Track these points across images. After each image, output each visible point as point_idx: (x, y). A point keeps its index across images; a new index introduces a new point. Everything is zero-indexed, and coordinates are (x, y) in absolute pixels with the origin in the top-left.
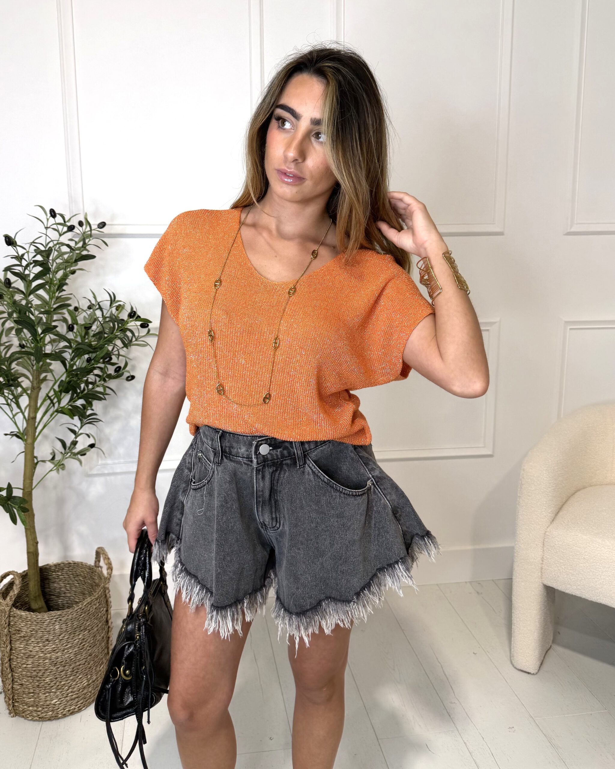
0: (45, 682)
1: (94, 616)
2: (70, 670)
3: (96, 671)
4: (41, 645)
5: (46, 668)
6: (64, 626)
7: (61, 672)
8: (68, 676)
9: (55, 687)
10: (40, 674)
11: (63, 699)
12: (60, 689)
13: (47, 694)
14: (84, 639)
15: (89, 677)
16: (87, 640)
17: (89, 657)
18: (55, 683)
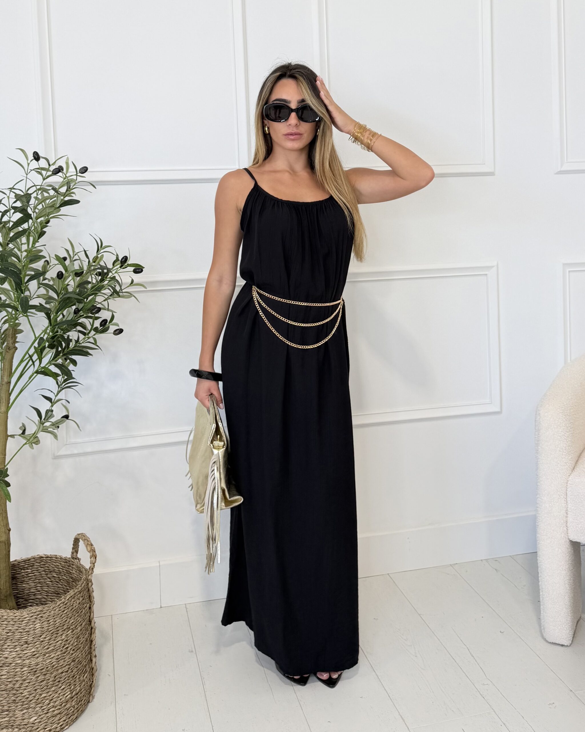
0: (23, 695)
1: (78, 613)
2: (51, 680)
3: (80, 681)
4: (18, 649)
5: (25, 678)
6: (45, 624)
7: (41, 682)
8: (49, 687)
9: (35, 700)
10: (17, 685)
11: (44, 715)
12: (40, 703)
13: (25, 711)
14: (67, 640)
15: (72, 687)
16: (70, 641)
17: (72, 664)
18: (35, 697)
